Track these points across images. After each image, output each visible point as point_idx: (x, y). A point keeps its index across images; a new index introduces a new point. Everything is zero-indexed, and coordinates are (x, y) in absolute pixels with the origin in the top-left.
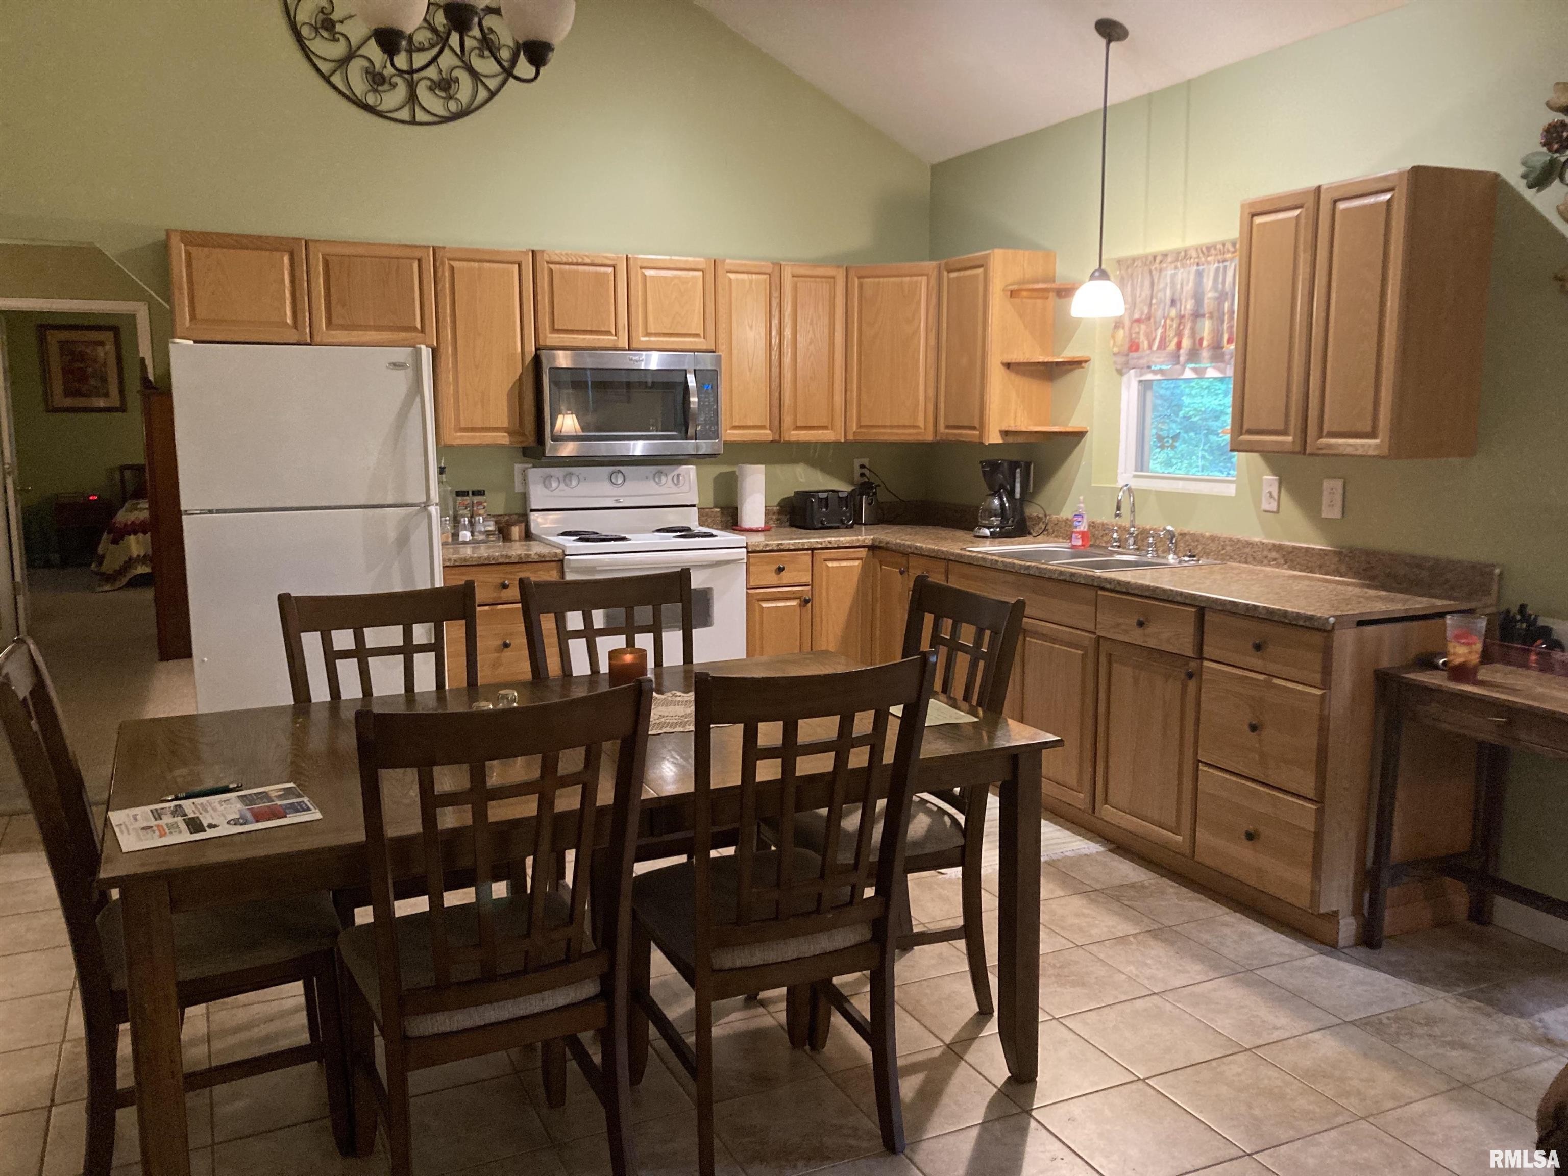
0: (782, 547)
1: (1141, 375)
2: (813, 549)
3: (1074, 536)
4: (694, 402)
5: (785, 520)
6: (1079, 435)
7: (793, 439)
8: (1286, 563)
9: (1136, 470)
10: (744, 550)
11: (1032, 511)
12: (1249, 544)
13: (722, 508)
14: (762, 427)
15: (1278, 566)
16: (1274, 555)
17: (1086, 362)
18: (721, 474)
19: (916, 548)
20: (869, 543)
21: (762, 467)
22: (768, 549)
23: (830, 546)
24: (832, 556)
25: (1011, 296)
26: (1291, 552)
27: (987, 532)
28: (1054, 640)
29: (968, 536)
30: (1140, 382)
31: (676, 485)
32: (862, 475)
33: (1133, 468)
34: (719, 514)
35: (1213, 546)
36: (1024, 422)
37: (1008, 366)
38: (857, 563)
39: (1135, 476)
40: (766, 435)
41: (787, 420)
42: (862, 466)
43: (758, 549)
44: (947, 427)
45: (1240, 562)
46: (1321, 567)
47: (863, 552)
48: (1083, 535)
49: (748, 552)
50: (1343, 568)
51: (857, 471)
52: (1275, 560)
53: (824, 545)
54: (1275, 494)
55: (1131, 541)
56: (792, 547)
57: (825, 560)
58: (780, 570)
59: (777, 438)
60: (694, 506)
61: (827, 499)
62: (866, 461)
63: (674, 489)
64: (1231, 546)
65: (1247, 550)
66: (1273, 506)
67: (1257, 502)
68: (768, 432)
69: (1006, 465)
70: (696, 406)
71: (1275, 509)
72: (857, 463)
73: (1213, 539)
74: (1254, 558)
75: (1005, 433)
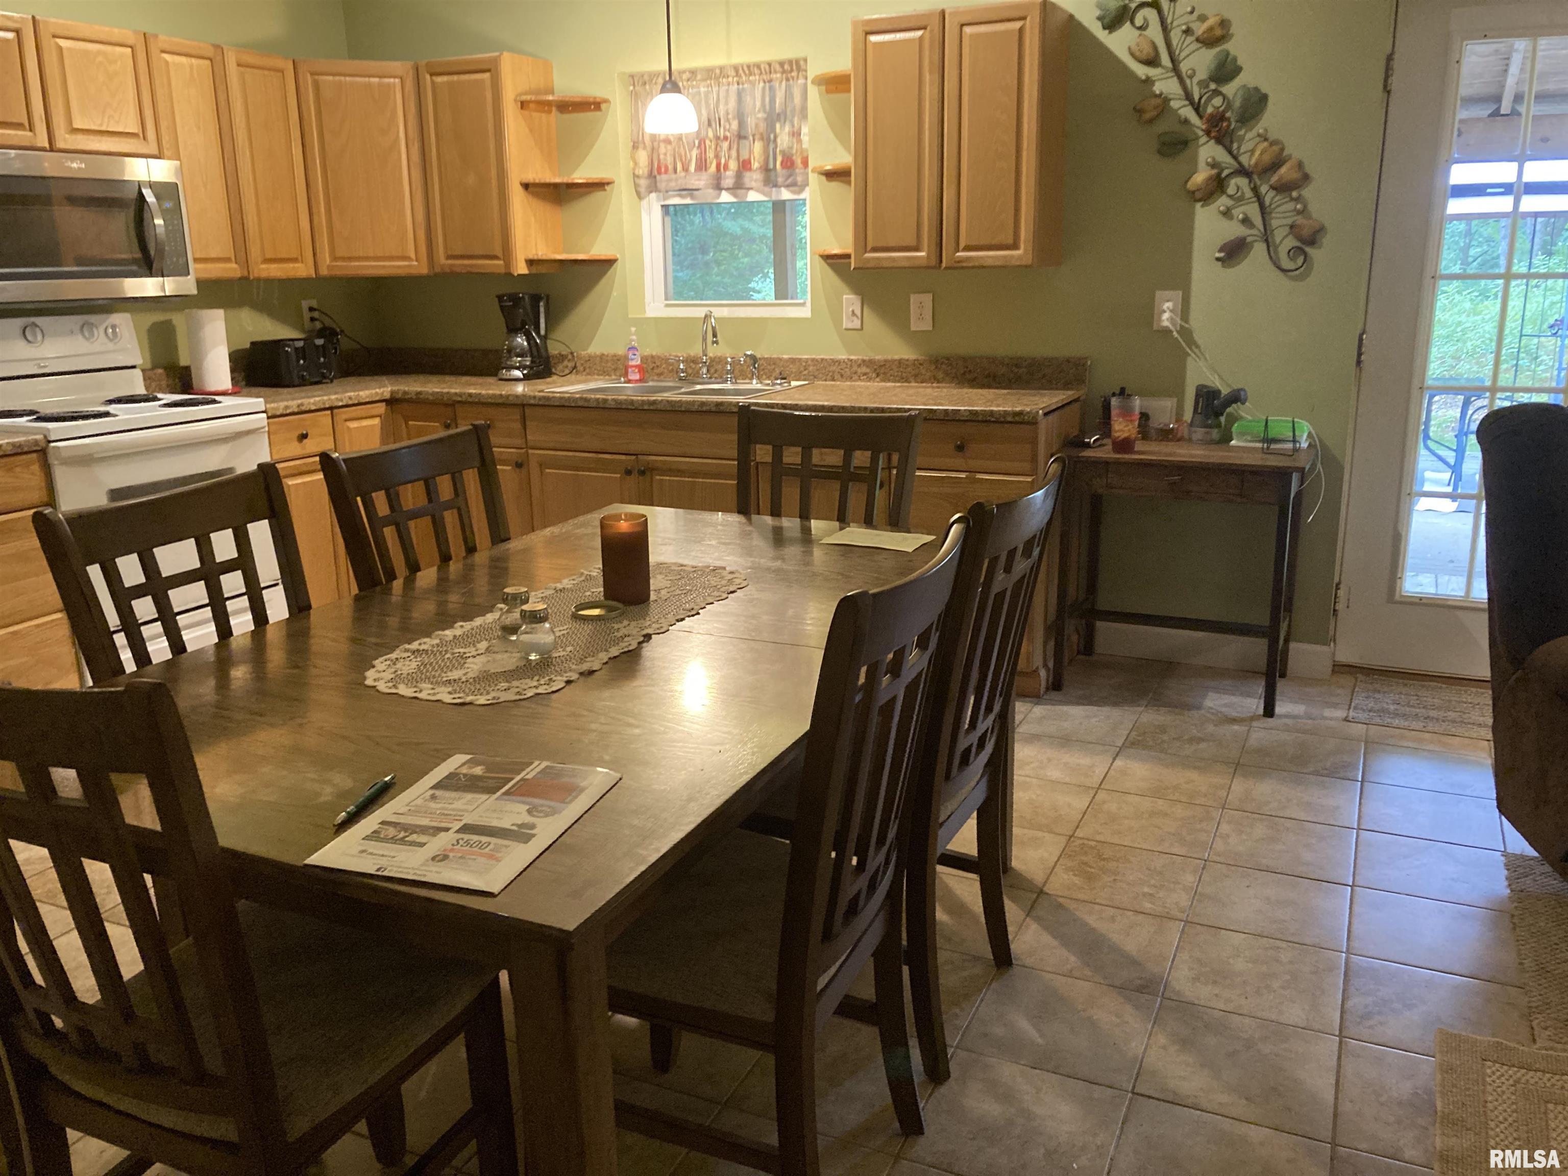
0: (303, 408)
1: (665, 199)
2: (331, 408)
3: (630, 370)
4: (159, 225)
6: (608, 263)
7: (264, 275)
8: (878, 375)
9: (666, 299)
10: (264, 415)
11: (554, 348)
12: (835, 362)
13: (165, 368)
14: (227, 260)
15: (870, 379)
16: (864, 369)
17: (608, 184)
18: (154, 324)
19: (470, 395)
20: (387, 396)
21: (220, 313)
22: (288, 411)
23: (350, 402)
24: (353, 415)
25: (522, 108)
26: (881, 366)
27: (518, 374)
29: (491, 380)
30: (662, 206)
31: (111, 340)
32: (313, 319)
33: (663, 298)
35: (793, 368)
36: (543, 251)
37: (526, 186)
38: (377, 421)
39: (667, 306)
40: (232, 270)
41: (255, 252)
42: (311, 309)
43: (278, 413)
44: (449, 257)
45: (826, 380)
46: (916, 376)
47: (381, 408)
48: (640, 368)
49: (268, 418)
50: (940, 375)
51: (307, 315)
52: (865, 374)
53: (344, 403)
54: (858, 312)
55: (705, 370)
56: (313, 408)
57: (346, 420)
58: (304, 437)
59: (246, 274)
60: (133, 367)
61: (303, 348)
62: (314, 303)
63: (110, 346)
64: (814, 365)
65: (833, 368)
66: (857, 323)
67: (837, 321)
68: (234, 265)
69: (526, 297)
70: (163, 229)
71: (859, 326)
72: (305, 304)
73: (793, 361)
74: (842, 376)
75: (530, 262)
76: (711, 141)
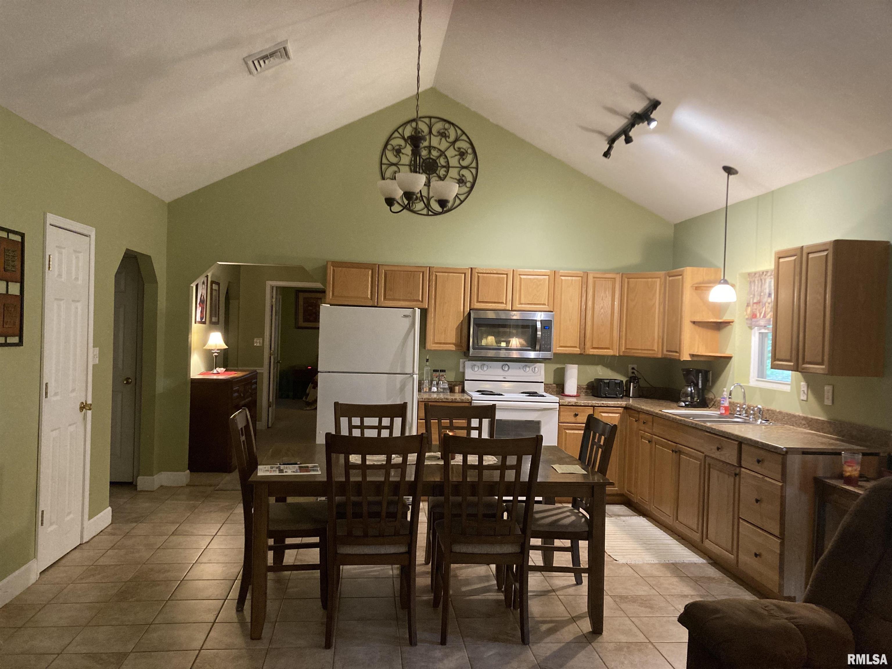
0: (577, 404)
1: (760, 329)
2: (594, 407)
3: (721, 408)
4: (539, 334)
5: (590, 392)
6: (730, 358)
7: (591, 353)
8: (809, 426)
9: (758, 377)
10: (558, 404)
11: (710, 396)
12: (794, 416)
13: (557, 385)
14: (576, 347)
15: (805, 428)
16: (804, 422)
17: (732, 322)
18: (558, 368)
19: (642, 409)
20: (624, 406)
21: (576, 366)
22: (570, 404)
23: (603, 405)
24: (603, 411)
25: (696, 289)
26: (811, 421)
27: (683, 404)
28: (691, 456)
29: (675, 405)
30: (760, 333)
31: (533, 372)
32: (633, 373)
33: (757, 376)
34: (555, 387)
35: (780, 417)
36: (703, 350)
37: (694, 323)
38: (617, 415)
39: (757, 380)
40: (577, 351)
41: (588, 344)
42: (633, 368)
43: (565, 404)
44: (667, 351)
45: (790, 425)
46: (822, 429)
47: (621, 410)
48: (726, 409)
49: (559, 405)
50: (832, 430)
51: (630, 371)
52: (804, 424)
53: (599, 405)
54: (806, 392)
55: (744, 412)
56: (583, 405)
57: (600, 412)
58: (576, 415)
59: (582, 352)
60: (542, 382)
61: (609, 383)
62: (635, 366)
63: (533, 374)
64: (787, 417)
65: (793, 419)
66: (804, 398)
67: (799, 396)
68: (578, 349)
69: (694, 371)
70: (540, 336)
71: (805, 399)
72: (630, 366)
73: (780, 413)
74: (796, 424)
75: (692, 356)
76: (769, 304)
